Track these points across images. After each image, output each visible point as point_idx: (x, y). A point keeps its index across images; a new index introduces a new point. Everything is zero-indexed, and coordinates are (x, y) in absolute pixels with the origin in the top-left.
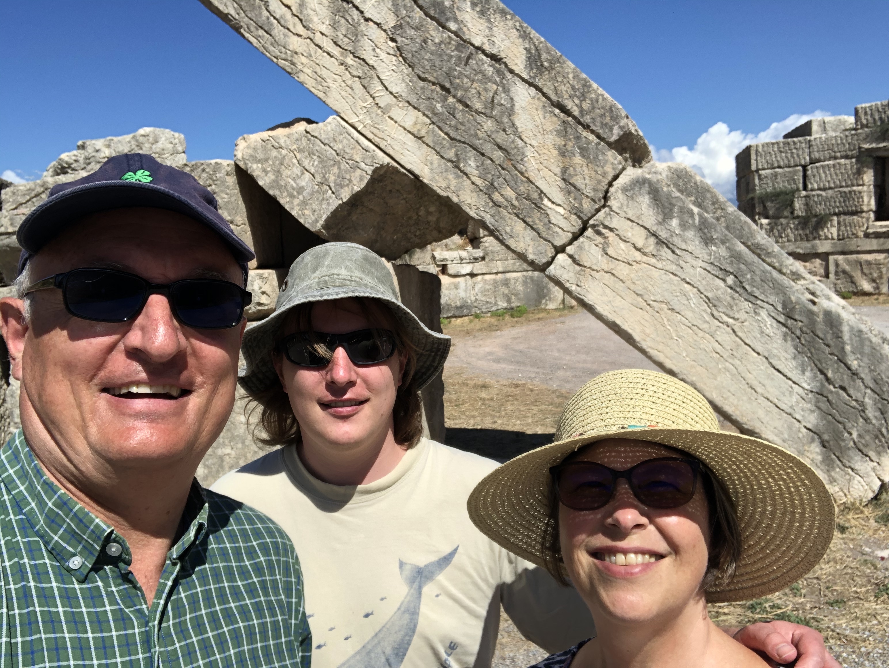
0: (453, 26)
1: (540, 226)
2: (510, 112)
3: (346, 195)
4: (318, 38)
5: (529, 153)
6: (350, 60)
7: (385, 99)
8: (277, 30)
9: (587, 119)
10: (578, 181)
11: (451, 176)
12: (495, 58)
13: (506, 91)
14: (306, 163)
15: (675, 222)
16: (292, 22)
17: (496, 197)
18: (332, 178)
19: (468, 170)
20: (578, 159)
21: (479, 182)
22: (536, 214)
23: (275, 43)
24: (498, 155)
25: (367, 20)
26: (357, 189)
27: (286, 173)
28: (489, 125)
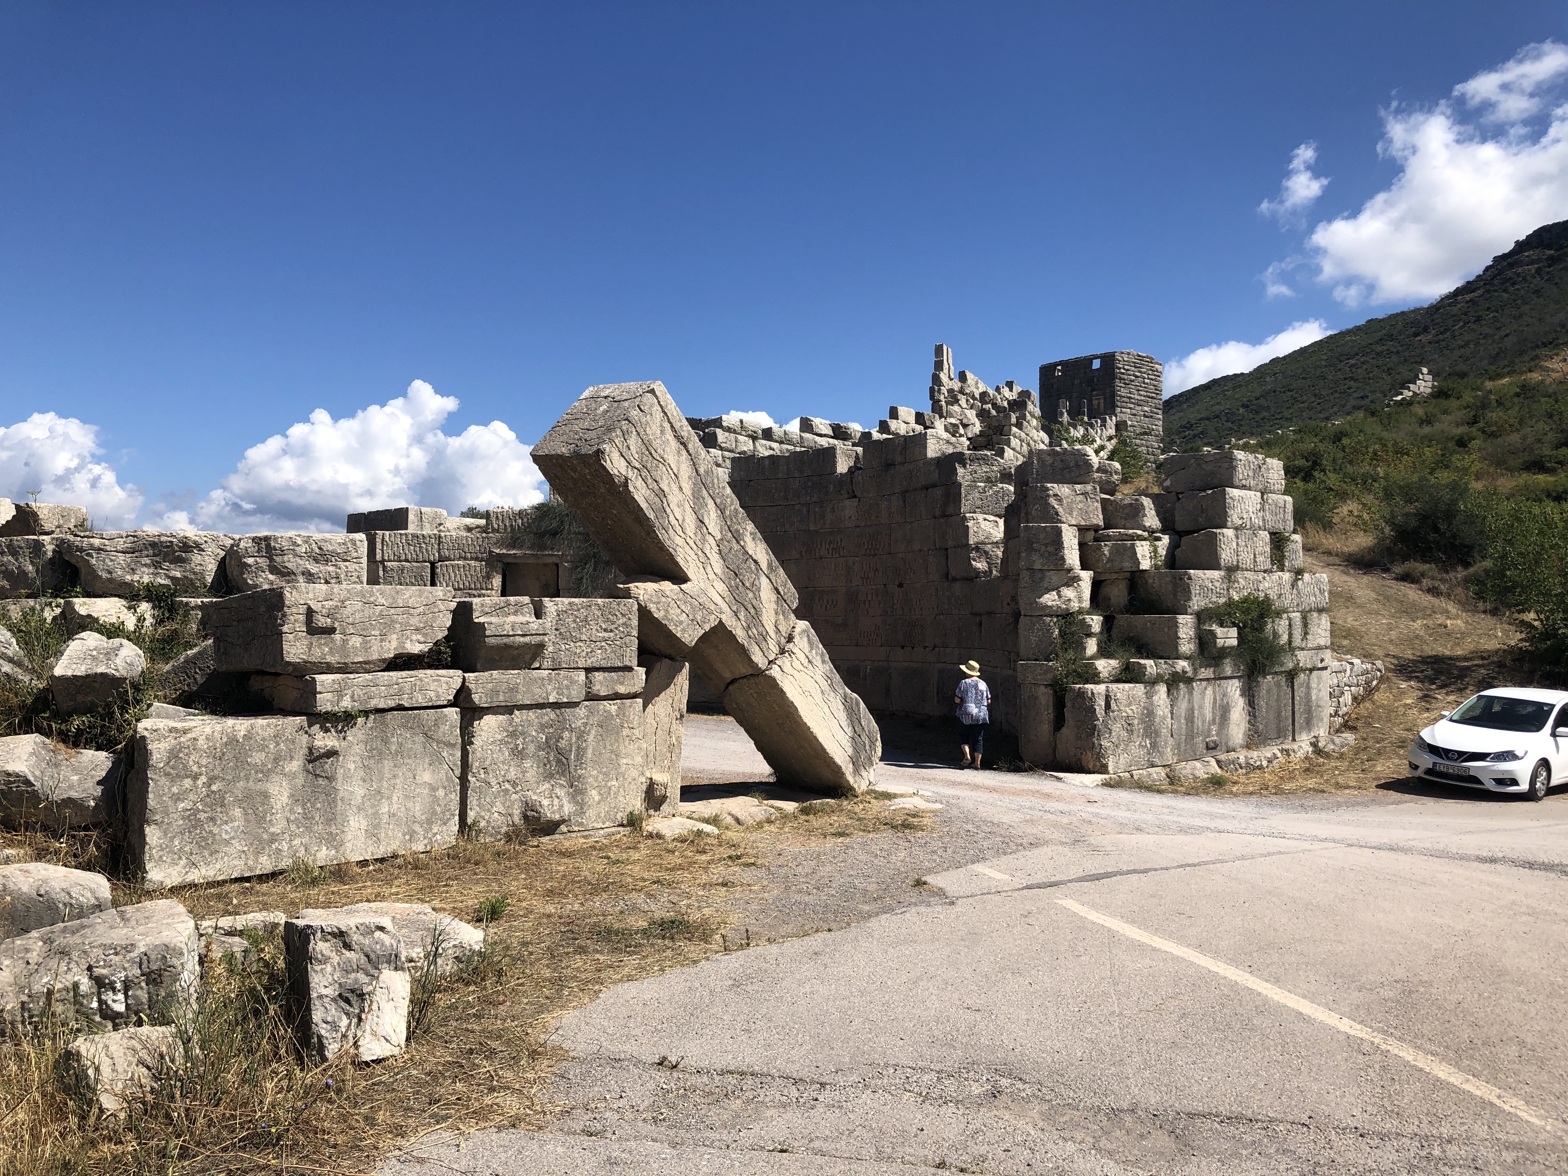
0: (742, 543)
1: (764, 650)
2: (759, 590)
3: (707, 628)
4: (688, 540)
5: (764, 610)
6: (700, 553)
7: (712, 576)
8: (671, 531)
9: (785, 597)
10: (780, 627)
11: (734, 620)
12: (756, 562)
13: (759, 579)
14: (683, 607)
15: (814, 651)
16: (678, 529)
17: (750, 632)
18: (699, 618)
19: (741, 617)
20: (781, 617)
21: (744, 624)
22: (764, 643)
23: (669, 539)
24: (752, 611)
25: (709, 533)
26: (713, 625)
27: (671, 612)
28: (751, 595)
